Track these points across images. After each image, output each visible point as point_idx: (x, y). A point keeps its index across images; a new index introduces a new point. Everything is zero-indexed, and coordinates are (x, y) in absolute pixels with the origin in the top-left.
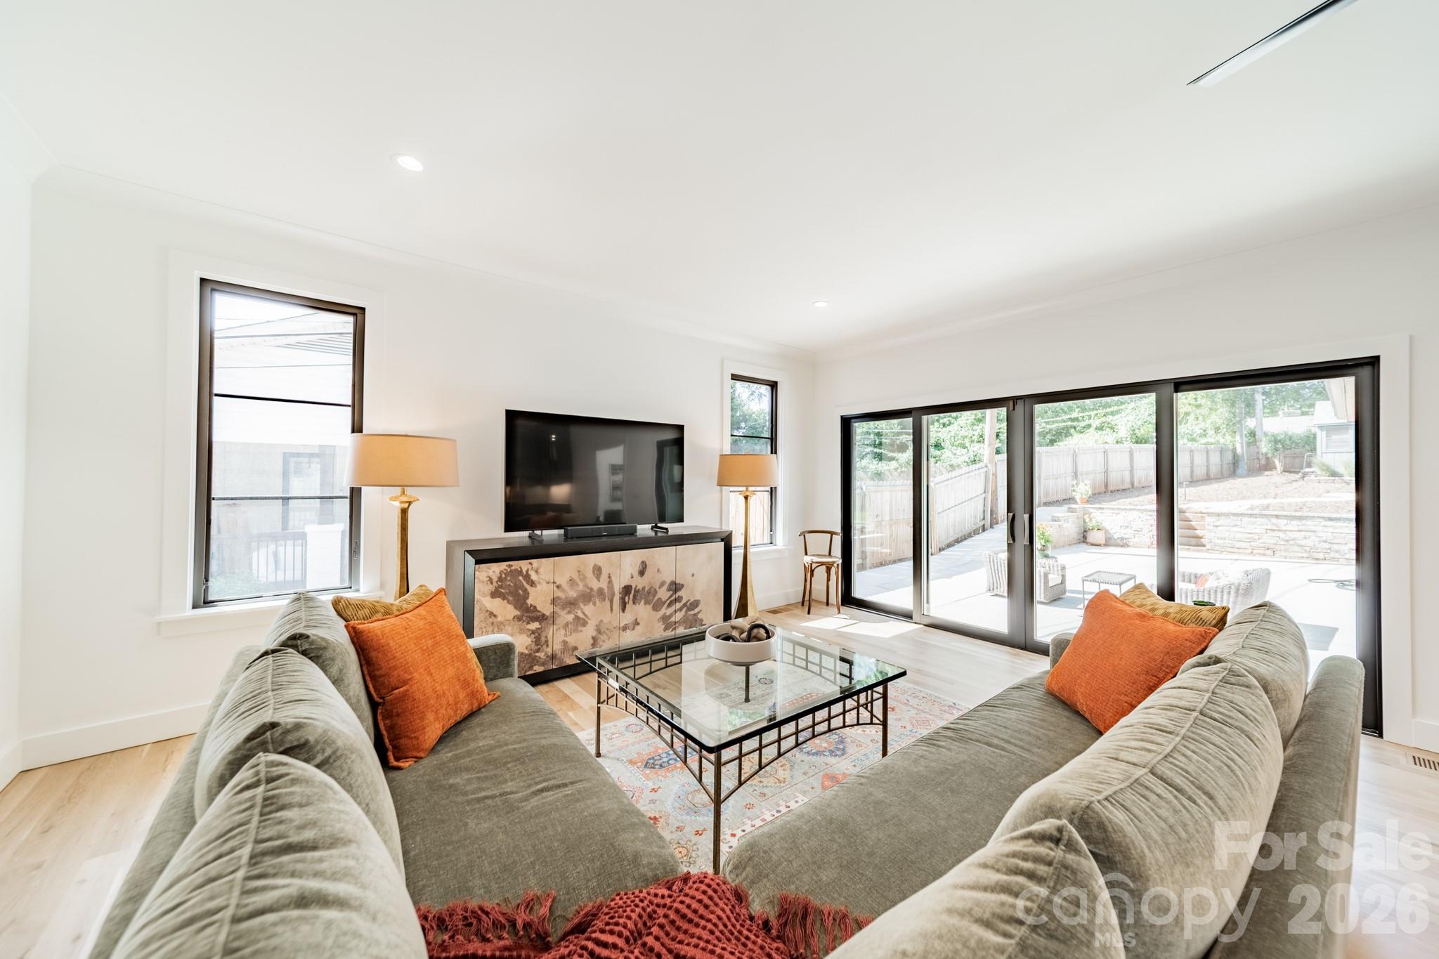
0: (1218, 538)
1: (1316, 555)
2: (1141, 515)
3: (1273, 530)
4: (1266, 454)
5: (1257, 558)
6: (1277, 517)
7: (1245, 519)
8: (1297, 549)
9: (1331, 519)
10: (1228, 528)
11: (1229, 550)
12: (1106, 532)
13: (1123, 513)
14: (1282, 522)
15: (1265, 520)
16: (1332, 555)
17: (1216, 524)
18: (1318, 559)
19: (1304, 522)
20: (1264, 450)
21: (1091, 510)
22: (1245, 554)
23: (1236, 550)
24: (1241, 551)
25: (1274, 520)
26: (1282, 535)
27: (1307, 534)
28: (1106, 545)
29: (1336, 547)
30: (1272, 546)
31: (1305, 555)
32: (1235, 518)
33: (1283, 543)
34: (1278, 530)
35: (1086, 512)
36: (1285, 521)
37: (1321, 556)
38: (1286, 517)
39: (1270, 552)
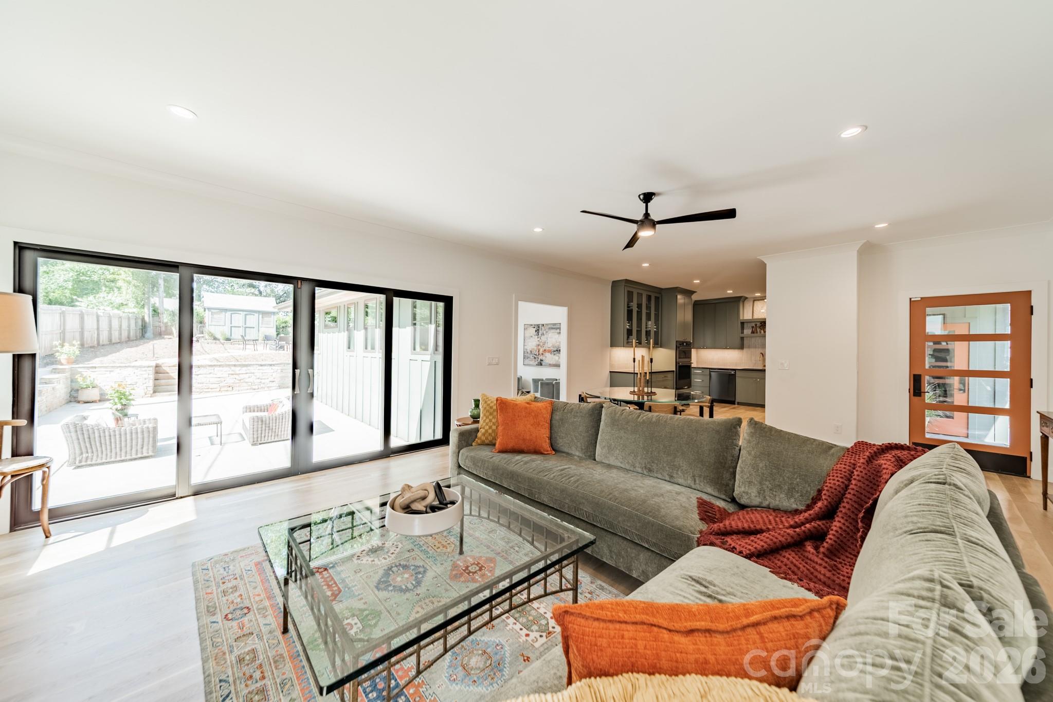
0: (199, 383)
1: (254, 387)
2: (136, 371)
3: (232, 374)
4: (167, 323)
5: (223, 393)
6: (235, 365)
7: (216, 369)
8: (245, 384)
9: (261, 365)
10: (205, 375)
11: (207, 390)
12: (101, 389)
13: (118, 370)
14: (237, 369)
15: (227, 369)
16: (262, 385)
17: (198, 373)
18: (255, 389)
19: (249, 368)
20: (165, 321)
21: (80, 370)
22: (216, 392)
23: (210, 390)
24: (213, 390)
25: (233, 368)
26: (237, 377)
27: (250, 375)
28: (100, 401)
29: (263, 381)
30: (231, 385)
31: (249, 388)
32: (211, 368)
33: (238, 382)
34: (236, 374)
35: (73, 373)
36: (239, 368)
37: (256, 387)
38: (240, 365)
39: (231, 388)
